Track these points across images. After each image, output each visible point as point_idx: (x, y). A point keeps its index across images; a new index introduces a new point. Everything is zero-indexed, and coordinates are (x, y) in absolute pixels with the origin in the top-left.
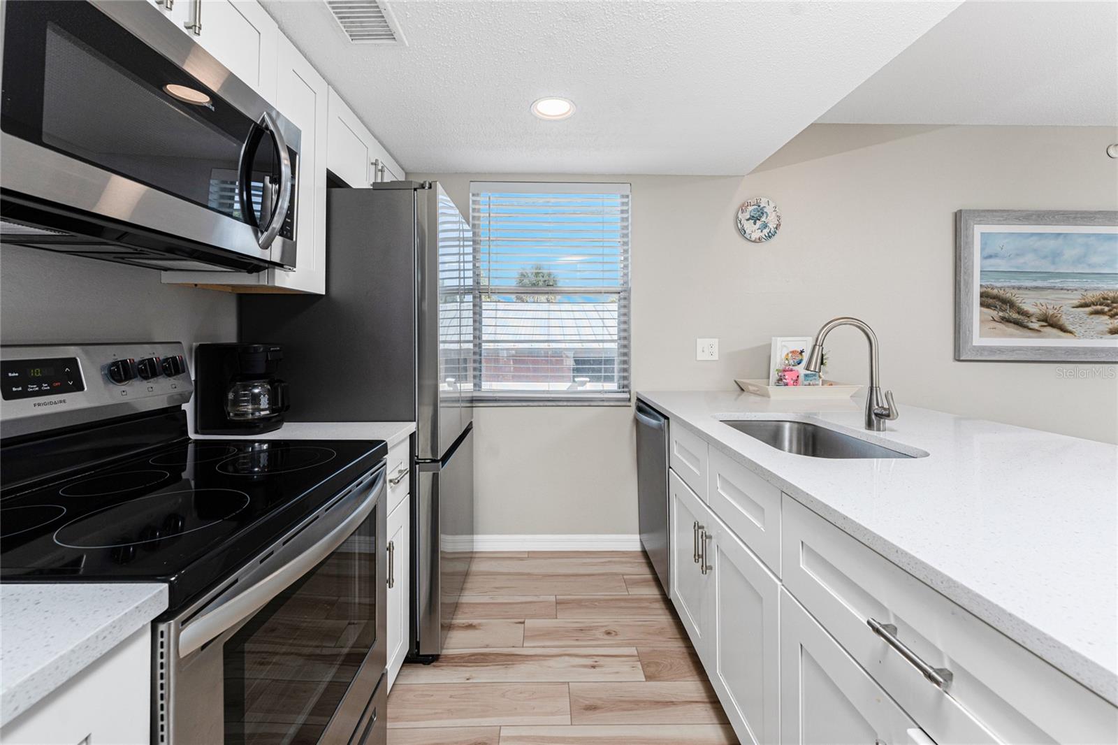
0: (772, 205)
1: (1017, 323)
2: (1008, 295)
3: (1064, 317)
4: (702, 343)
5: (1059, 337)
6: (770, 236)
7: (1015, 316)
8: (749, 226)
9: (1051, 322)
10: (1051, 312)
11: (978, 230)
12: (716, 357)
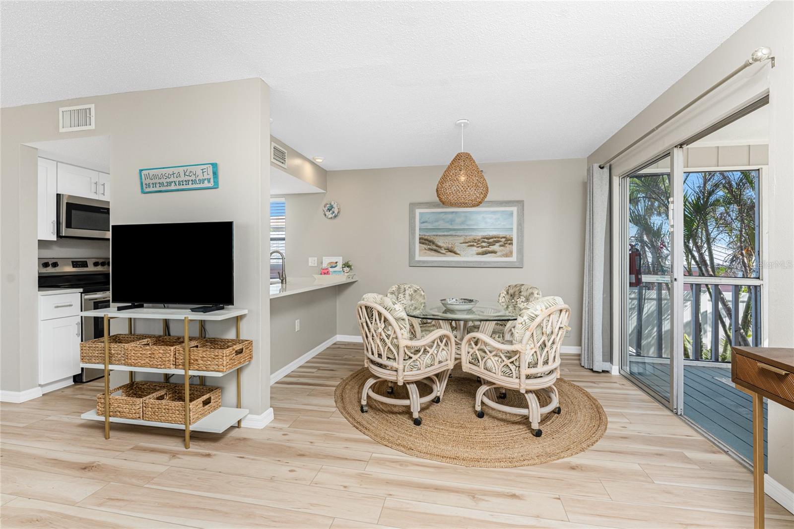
0: (336, 204)
1: (435, 251)
2: (432, 239)
3: (456, 248)
4: (310, 259)
5: (454, 256)
6: (335, 217)
7: (435, 247)
8: (327, 213)
9: (451, 251)
10: (450, 246)
11: (418, 211)
12: (316, 265)
